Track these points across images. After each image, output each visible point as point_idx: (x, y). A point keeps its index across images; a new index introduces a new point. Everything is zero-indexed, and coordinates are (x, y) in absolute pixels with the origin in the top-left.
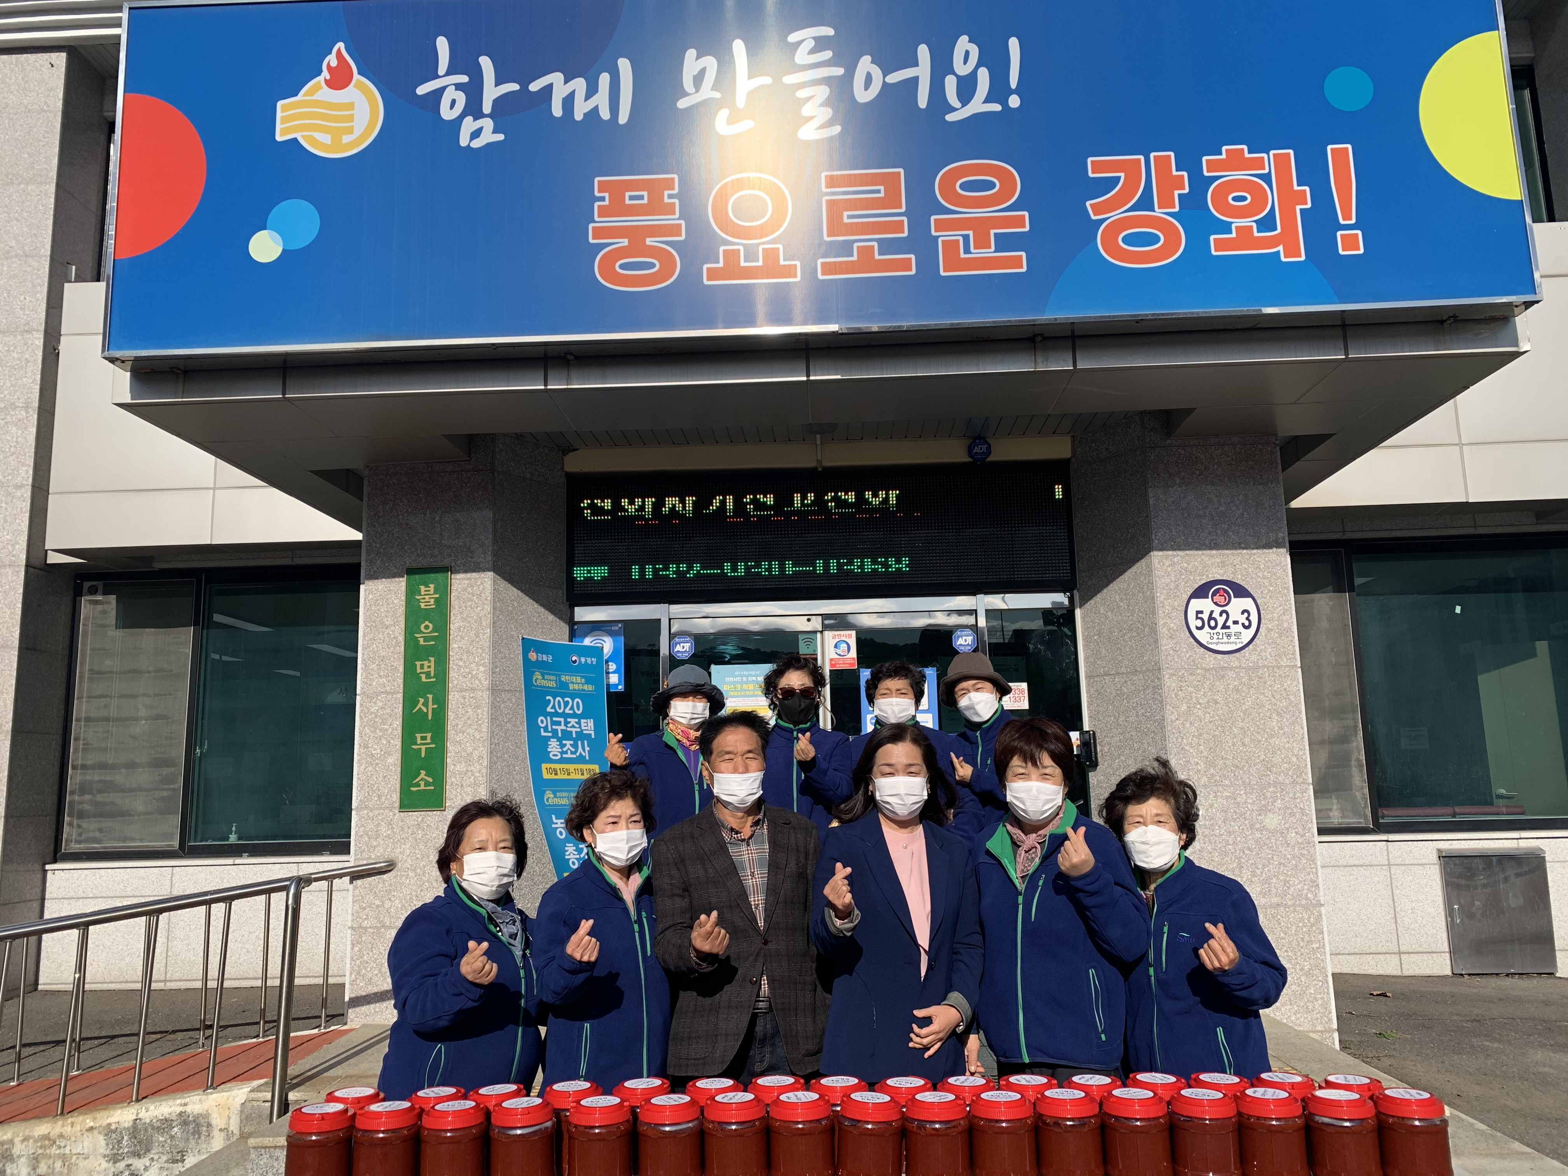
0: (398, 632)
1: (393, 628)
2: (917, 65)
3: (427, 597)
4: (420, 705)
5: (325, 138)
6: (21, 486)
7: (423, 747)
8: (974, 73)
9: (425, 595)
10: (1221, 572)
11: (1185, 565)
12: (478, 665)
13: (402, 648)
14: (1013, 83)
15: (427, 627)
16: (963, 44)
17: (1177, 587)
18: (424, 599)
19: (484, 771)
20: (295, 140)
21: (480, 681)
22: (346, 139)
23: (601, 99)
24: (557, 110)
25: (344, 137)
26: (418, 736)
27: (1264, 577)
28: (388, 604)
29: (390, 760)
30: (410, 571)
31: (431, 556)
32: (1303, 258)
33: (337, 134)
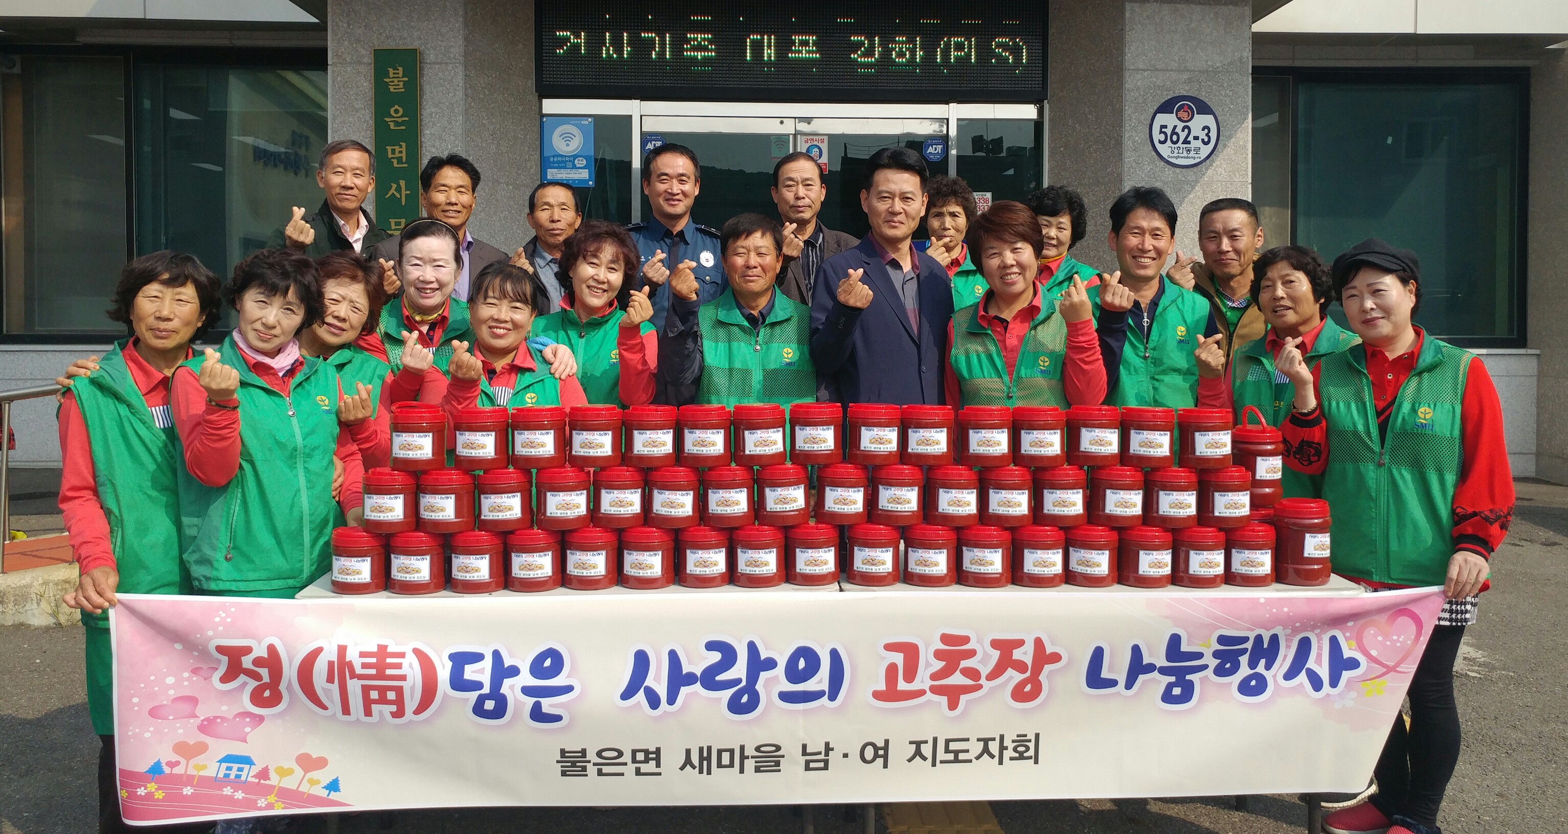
0: (368, 116)
1: (363, 112)
3: (396, 80)
4: (393, 191)
9: (393, 78)
10: (1187, 88)
11: (1154, 80)
13: (373, 134)
15: (396, 111)
17: (1145, 101)
18: (393, 82)
26: (393, 221)
27: (1227, 96)
28: (358, 87)
30: (378, 53)
31: (401, 38)
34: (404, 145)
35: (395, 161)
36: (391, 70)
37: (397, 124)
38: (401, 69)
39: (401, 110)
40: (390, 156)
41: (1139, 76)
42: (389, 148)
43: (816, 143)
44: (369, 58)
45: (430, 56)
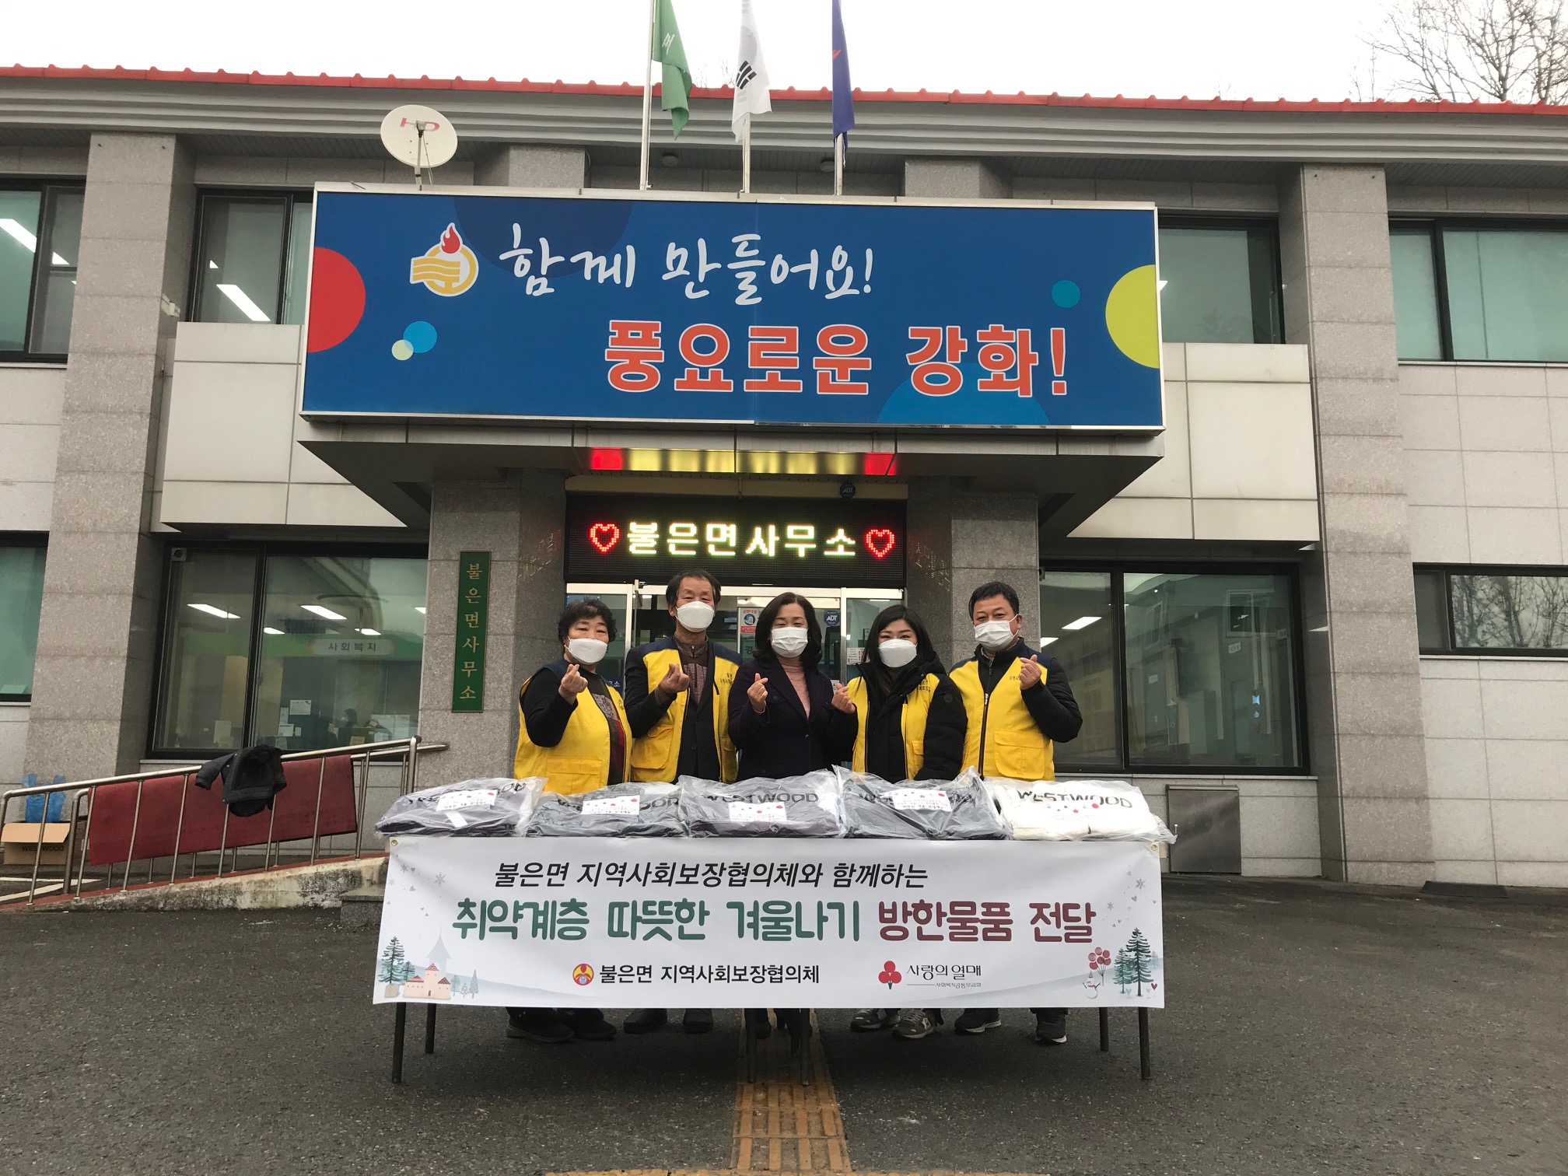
0: (453, 594)
1: (450, 592)
2: (810, 262)
3: (474, 572)
4: (467, 643)
5: (441, 284)
6: (137, 473)
7: (469, 671)
8: (844, 269)
9: (472, 570)
11: (973, 575)
12: (507, 618)
13: (457, 606)
14: (867, 279)
15: (473, 592)
16: (839, 251)
18: (471, 573)
19: (510, 688)
20: (422, 283)
21: (508, 629)
22: (455, 285)
23: (616, 271)
24: (588, 276)
25: (453, 284)
26: (466, 663)
28: (447, 575)
29: (446, 679)
30: (463, 554)
31: (478, 544)
32: (1031, 396)
33: (449, 282)
34: (477, 613)
35: (470, 624)
36: (471, 566)
37: (473, 600)
38: (478, 565)
39: (476, 591)
40: (467, 620)
41: (961, 572)
42: (467, 616)
43: (751, 613)
44: (457, 557)
45: (496, 556)
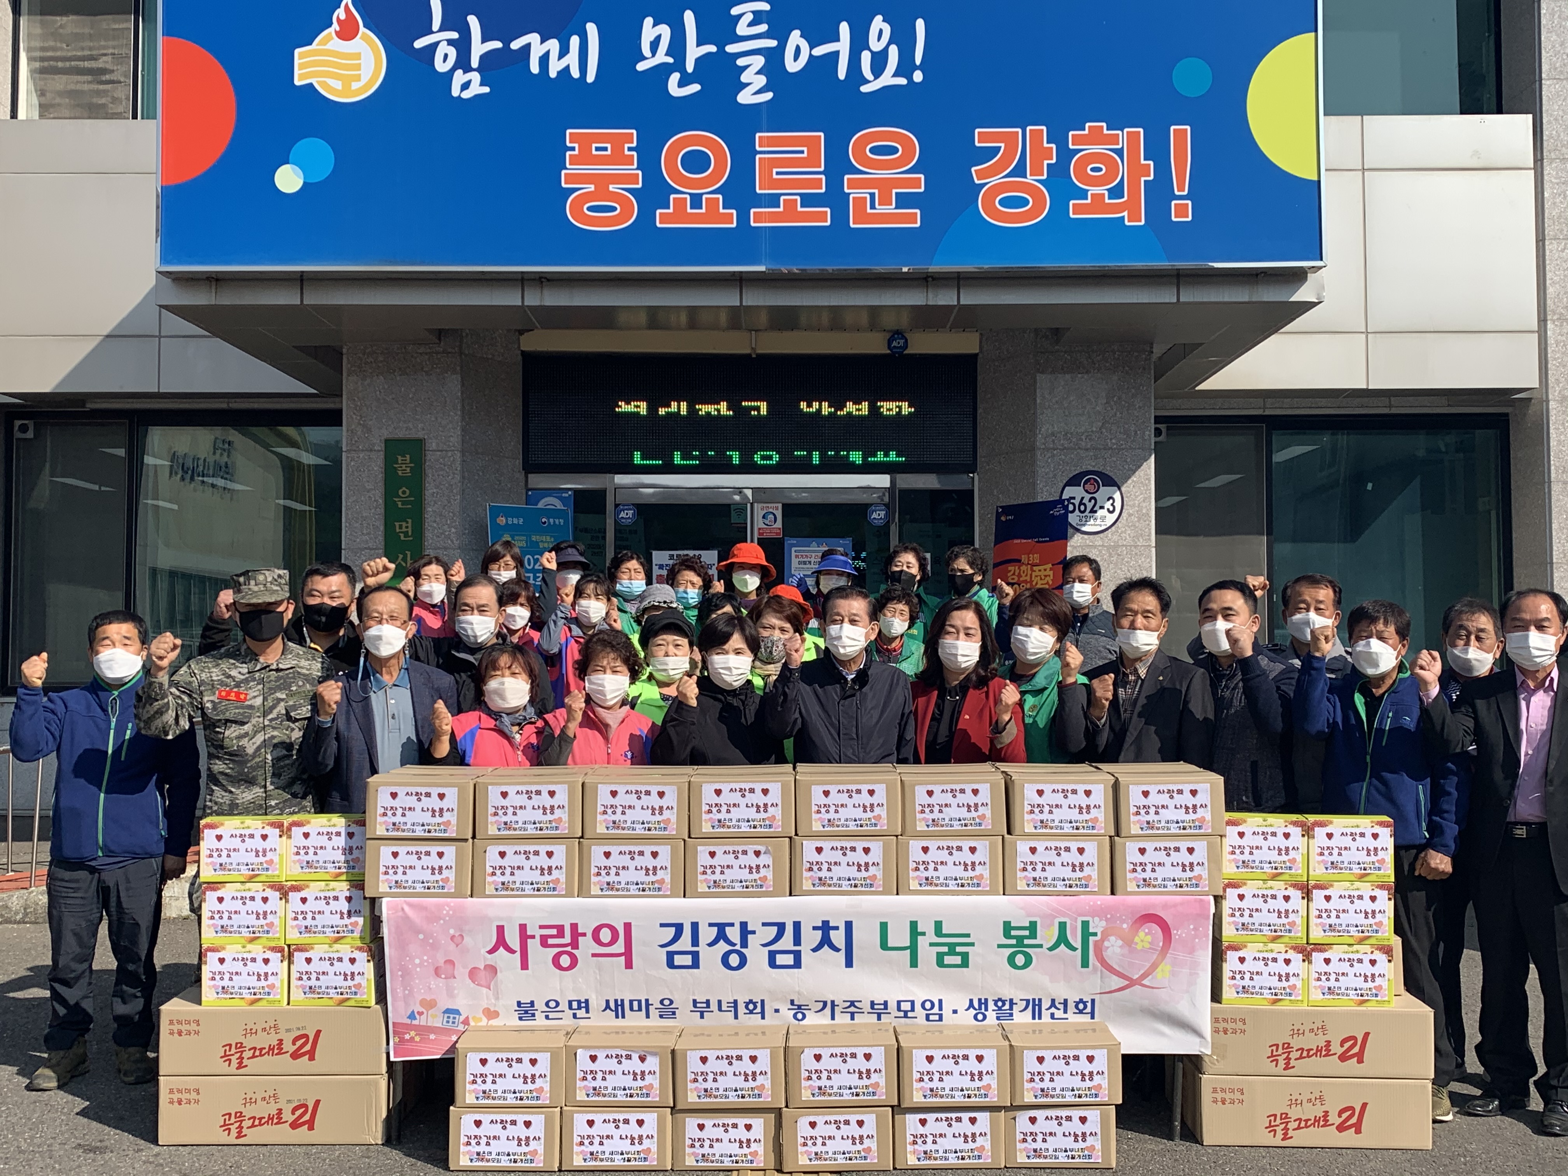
0: (378, 495)
1: (373, 492)
2: (839, 41)
3: (404, 466)
5: (337, 85)
8: (886, 49)
9: (401, 463)
10: (1093, 464)
11: (1065, 457)
12: (450, 526)
13: (383, 510)
14: (918, 62)
16: (878, 23)
17: (1055, 476)
18: (401, 467)
20: (311, 85)
21: (452, 540)
22: (355, 86)
23: (572, 59)
24: (535, 68)
25: (353, 84)
27: (1130, 470)
28: (370, 470)
30: (386, 441)
31: (407, 428)
32: (1143, 223)
33: (347, 81)
34: (410, 520)
35: (402, 535)
36: (400, 458)
37: (403, 503)
38: (408, 456)
39: (408, 492)
40: (398, 530)
41: (1049, 455)
42: (397, 524)
43: (771, 510)
44: (380, 446)
45: (432, 445)
